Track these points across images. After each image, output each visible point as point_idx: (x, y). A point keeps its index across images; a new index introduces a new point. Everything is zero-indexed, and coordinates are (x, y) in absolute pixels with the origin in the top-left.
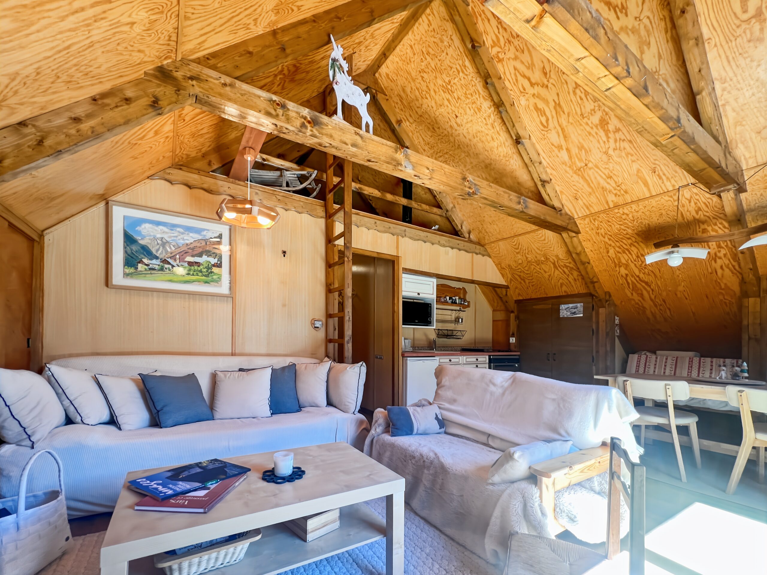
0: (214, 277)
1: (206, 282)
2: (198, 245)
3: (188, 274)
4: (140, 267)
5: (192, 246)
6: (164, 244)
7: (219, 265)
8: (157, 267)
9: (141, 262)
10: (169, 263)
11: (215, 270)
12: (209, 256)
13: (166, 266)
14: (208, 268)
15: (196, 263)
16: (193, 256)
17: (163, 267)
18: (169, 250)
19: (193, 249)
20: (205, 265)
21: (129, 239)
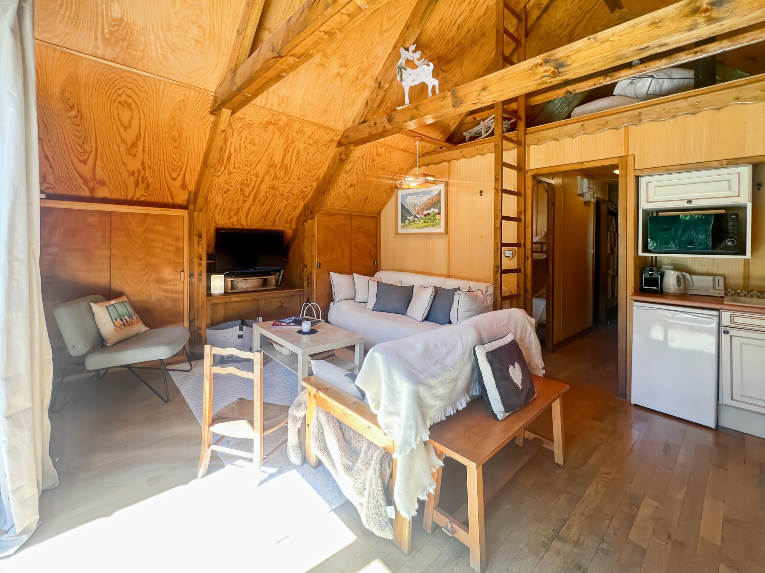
0: (437, 222)
1: (433, 226)
2: (429, 202)
3: (425, 222)
4: (407, 221)
5: (426, 204)
6: (415, 205)
7: (439, 213)
8: (412, 220)
9: (407, 219)
10: (417, 217)
11: (437, 216)
12: (434, 208)
13: (416, 219)
14: (434, 216)
15: (428, 214)
16: (427, 210)
17: (414, 220)
18: (417, 209)
19: (426, 205)
20: (432, 215)
21: (403, 207)
